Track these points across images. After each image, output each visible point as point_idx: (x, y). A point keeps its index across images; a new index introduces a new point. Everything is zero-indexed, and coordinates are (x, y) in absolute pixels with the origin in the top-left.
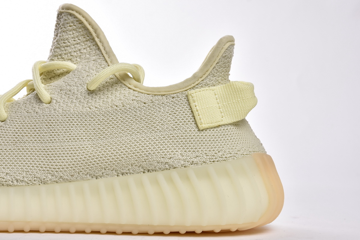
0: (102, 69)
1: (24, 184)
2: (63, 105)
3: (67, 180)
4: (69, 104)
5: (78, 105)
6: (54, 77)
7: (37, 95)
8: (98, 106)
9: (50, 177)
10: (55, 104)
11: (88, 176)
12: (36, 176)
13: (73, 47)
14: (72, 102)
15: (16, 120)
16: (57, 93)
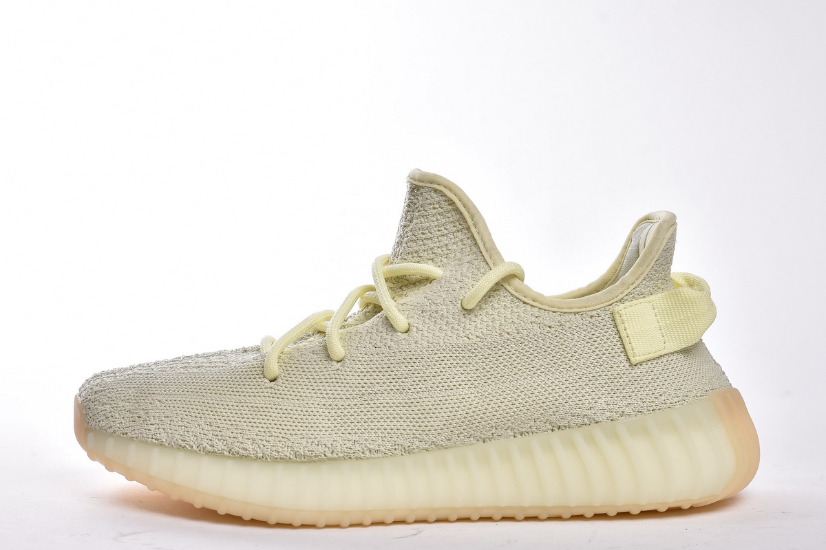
0: (481, 275)
1: (380, 455)
2: (428, 334)
3: (442, 446)
4: (437, 333)
5: (450, 334)
7: (387, 318)
8: (481, 335)
9: (417, 443)
10: (416, 334)
11: (472, 439)
12: (397, 443)
13: (437, 240)
14: (441, 329)
15: (358, 359)
16: (417, 316)
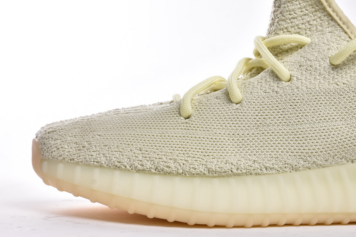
0: (342, 41)
1: (274, 171)
2: (306, 82)
3: (321, 165)
4: (313, 81)
5: (323, 82)
6: (280, 53)
7: (272, 72)
8: (346, 82)
9: (302, 162)
10: (297, 82)
11: (343, 160)
12: (287, 162)
13: (300, 18)
14: (315, 78)
15: (253, 101)
16: (296, 69)
